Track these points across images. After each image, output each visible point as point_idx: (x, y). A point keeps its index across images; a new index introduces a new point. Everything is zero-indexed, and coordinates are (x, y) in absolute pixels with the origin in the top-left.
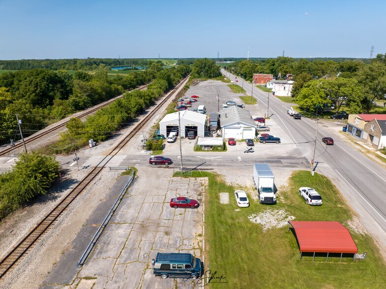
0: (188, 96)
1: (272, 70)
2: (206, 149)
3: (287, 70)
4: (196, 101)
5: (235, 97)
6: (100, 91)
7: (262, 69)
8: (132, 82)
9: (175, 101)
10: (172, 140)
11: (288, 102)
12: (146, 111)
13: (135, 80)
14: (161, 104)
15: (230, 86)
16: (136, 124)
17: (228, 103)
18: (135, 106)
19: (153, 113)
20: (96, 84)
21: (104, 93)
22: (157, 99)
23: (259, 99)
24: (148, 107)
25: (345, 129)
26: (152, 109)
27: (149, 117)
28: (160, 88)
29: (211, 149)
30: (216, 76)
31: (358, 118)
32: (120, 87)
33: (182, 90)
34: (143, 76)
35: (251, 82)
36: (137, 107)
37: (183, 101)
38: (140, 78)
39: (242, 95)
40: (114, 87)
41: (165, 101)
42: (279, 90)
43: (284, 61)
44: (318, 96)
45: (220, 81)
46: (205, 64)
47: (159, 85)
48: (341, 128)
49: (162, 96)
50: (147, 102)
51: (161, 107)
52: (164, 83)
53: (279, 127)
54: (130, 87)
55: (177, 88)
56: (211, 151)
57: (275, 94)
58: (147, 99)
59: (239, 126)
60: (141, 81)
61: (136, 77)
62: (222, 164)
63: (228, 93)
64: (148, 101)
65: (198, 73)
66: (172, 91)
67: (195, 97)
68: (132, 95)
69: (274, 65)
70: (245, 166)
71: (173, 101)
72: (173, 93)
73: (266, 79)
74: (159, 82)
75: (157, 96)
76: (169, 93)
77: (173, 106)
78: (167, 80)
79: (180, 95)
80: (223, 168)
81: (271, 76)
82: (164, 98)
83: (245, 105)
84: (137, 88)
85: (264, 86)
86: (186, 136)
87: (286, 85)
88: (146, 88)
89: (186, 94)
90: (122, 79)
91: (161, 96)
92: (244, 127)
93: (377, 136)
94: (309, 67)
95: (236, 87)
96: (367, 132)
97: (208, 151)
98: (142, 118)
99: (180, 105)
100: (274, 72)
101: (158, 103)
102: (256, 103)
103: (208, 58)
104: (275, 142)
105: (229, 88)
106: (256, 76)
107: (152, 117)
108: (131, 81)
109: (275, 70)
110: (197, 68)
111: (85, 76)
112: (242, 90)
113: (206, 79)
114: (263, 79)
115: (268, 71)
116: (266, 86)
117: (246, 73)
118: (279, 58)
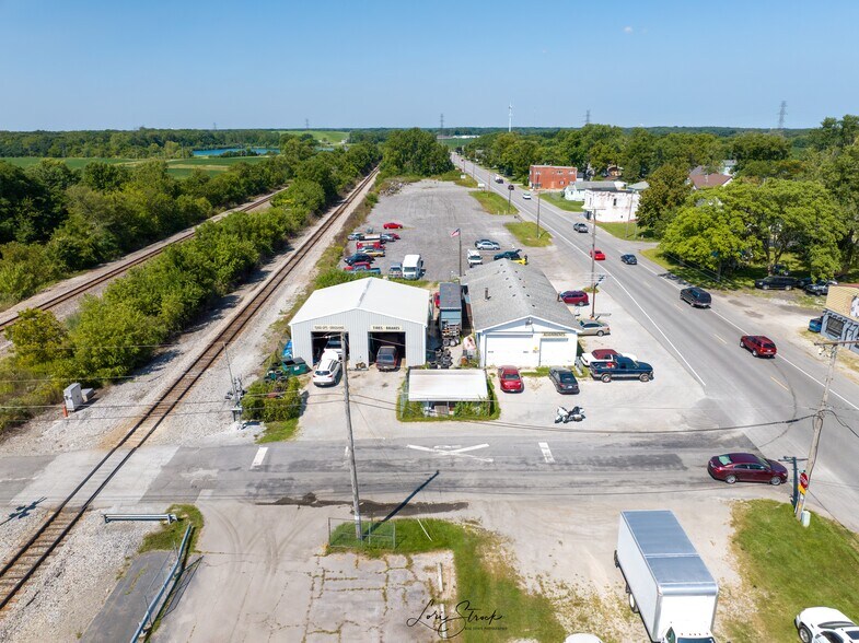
0: (376, 220)
1: (575, 155)
2: (435, 413)
3: (610, 157)
4: (397, 238)
5: (495, 225)
6: (142, 214)
7: (549, 153)
8: (236, 189)
9: (341, 239)
10: (330, 380)
11: (628, 237)
12: (263, 270)
13: (242, 181)
14: (306, 249)
15: (476, 195)
16: (229, 315)
17: (480, 245)
18: (230, 260)
19: (279, 277)
20: (134, 197)
21: (155, 220)
22: (293, 234)
23: (554, 233)
24: (268, 257)
25: (816, 327)
26: (281, 261)
27: (269, 290)
28: (305, 203)
29: (452, 413)
30: (440, 171)
32: (201, 202)
33: (359, 207)
34: (263, 171)
35: (526, 184)
36: (234, 262)
37: (363, 239)
38: (257, 177)
39: (510, 219)
40: (183, 202)
41: (315, 239)
42: (602, 207)
43: (604, 134)
44: (726, 229)
45: (452, 183)
46: (415, 143)
47: (302, 195)
48: (804, 322)
49: (309, 225)
50: (268, 243)
51: (305, 259)
52: (315, 190)
53: (631, 320)
54: (231, 199)
55: (348, 203)
56: (450, 418)
57: (593, 217)
58: (266, 238)
59: (528, 329)
60: (259, 183)
61: (245, 175)
62: (494, 478)
63: (474, 214)
64: (270, 242)
65: (398, 163)
66: (334, 210)
67: (393, 226)
68: (221, 230)
69: (577, 144)
70: (572, 484)
71: (336, 237)
72: (337, 215)
73: (561, 177)
74: (301, 188)
75: (295, 224)
76: (328, 216)
77: (336, 255)
78: (321, 183)
79: (355, 220)
81: (572, 171)
82: (314, 230)
83: (525, 250)
84: (249, 201)
85: (557, 194)
86: (373, 358)
87: (618, 195)
88: (267, 205)
89: (369, 217)
90: (207, 180)
91: (305, 223)
92: (545, 333)
94: (660, 149)
95: (491, 199)
97: (441, 419)
98: (247, 294)
99: (354, 252)
100: (576, 160)
101: (298, 244)
102: (550, 244)
103: (420, 127)
104: (638, 379)
105: (474, 199)
106: (537, 170)
107: (275, 293)
108: (234, 184)
109: (582, 156)
110: (396, 153)
111: (112, 174)
112: (508, 207)
113: (418, 178)
114: (553, 178)
115: (565, 158)
116: (564, 196)
117: (511, 163)
118: (589, 128)
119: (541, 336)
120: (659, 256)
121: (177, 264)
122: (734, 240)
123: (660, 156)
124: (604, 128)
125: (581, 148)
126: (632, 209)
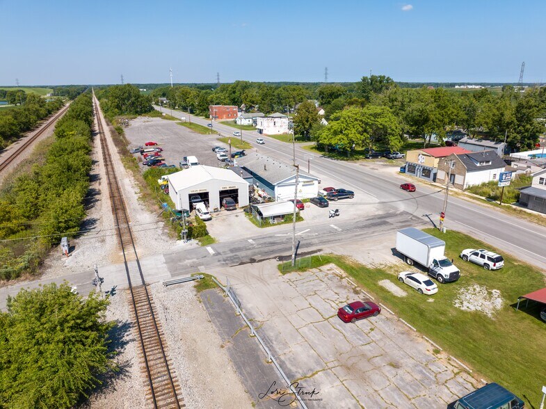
1: (234, 99)
2: (276, 222)
4: (162, 150)
7: (217, 98)
8: (14, 128)
9: (124, 153)
10: (210, 217)
11: (289, 141)
14: (108, 160)
15: (181, 124)
17: (216, 150)
19: (111, 176)
23: (249, 142)
25: (403, 170)
26: (98, 169)
27: (114, 183)
28: (82, 134)
29: (283, 221)
30: (145, 112)
31: (423, 155)
35: (208, 117)
37: (142, 151)
38: (24, 120)
39: (217, 136)
41: (107, 154)
42: (268, 127)
43: (246, 86)
44: (354, 131)
45: (158, 118)
46: (130, 94)
47: (79, 128)
48: (398, 169)
55: (102, 133)
56: (283, 223)
57: (264, 132)
60: (25, 124)
62: (325, 239)
63: (193, 135)
65: (118, 107)
66: (97, 138)
67: (151, 144)
69: (234, 92)
70: (356, 236)
72: (104, 141)
73: (229, 112)
74: (76, 124)
80: (332, 245)
81: (235, 108)
85: (231, 122)
86: (222, 205)
87: (276, 120)
93: (459, 174)
95: (194, 126)
96: (443, 170)
97: (279, 224)
98: (99, 187)
100: (235, 102)
102: (252, 147)
103: (131, 83)
104: (348, 198)
105: (183, 127)
106: (215, 108)
107: (120, 184)
109: (237, 99)
110: (116, 100)
113: (132, 116)
114: (225, 112)
115: (227, 100)
116: (236, 122)
117: (192, 105)
118: (238, 83)
119: (303, 183)
120: (312, 148)
122: (359, 136)
123: (279, 98)
124: (246, 83)
125: (237, 94)
126: (284, 127)
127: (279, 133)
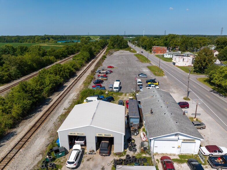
0: (105, 64)
1: (166, 43)
3: (176, 44)
4: (112, 72)
5: (144, 67)
6: (29, 63)
7: (158, 42)
8: (64, 53)
9: (93, 72)
10: (75, 166)
11: (190, 72)
12: (64, 85)
13: (66, 51)
14: (81, 76)
15: (136, 55)
16: (45, 108)
17: (140, 76)
18: (50, 84)
21: (34, 65)
22: (78, 70)
23: (164, 70)
24: (67, 80)
26: (72, 81)
27: (63, 96)
28: (83, 59)
30: (125, 48)
33: (100, 60)
34: (73, 48)
35: (151, 52)
36: (51, 85)
37: (100, 73)
38: (71, 50)
39: (148, 64)
40: (45, 58)
41: (85, 72)
42: (179, 61)
43: (174, 37)
45: (128, 51)
46: (118, 39)
47: (82, 56)
49: (84, 66)
50: (67, 75)
51: (80, 80)
52: (86, 54)
55: (97, 58)
57: (176, 64)
58: (67, 72)
59: (176, 138)
61: (67, 49)
63: (136, 62)
65: (113, 45)
66: (93, 60)
67: (110, 67)
69: (167, 40)
71: (91, 71)
72: (93, 62)
73: (162, 50)
74: (82, 53)
75: (79, 66)
76: (90, 63)
77: (90, 79)
78: (89, 52)
79: (99, 64)
81: (165, 48)
82: (85, 68)
83: (158, 78)
85: (161, 55)
87: (184, 57)
88: (72, 59)
89: (103, 63)
90: (54, 51)
91: (82, 65)
92: (184, 140)
95: (141, 57)
98: (55, 98)
99: (97, 78)
100: (166, 45)
101: (79, 74)
102: (164, 75)
103: (119, 35)
105: (136, 57)
106: (154, 48)
108: (63, 52)
109: (168, 44)
110: (112, 42)
112: (146, 60)
113: (119, 50)
114: (160, 50)
115: (163, 44)
116: (163, 56)
117: (146, 45)
118: (170, 35)
119: (182, 141)
121: (23, 89)
123: (191, 44)
124: (174, 35)
126: (189, 62)
127: (186, 65)
